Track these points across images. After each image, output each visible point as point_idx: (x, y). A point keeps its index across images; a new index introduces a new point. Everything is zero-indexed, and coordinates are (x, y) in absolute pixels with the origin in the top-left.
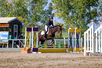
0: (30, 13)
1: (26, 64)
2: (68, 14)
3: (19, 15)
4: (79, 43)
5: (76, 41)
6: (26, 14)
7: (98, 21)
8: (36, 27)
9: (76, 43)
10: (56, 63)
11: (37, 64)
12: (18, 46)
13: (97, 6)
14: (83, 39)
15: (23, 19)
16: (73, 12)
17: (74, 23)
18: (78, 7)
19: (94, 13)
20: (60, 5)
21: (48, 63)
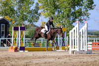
0: (17, 13)
1: (13, 63)
2: (54, 13)
3: (6, 15)
4: (65, 42)
5: (61, 40)
6: (13, 13)
7: (82, 20)
8: (23, 26)
9: (62, 42)
10: (43, 61)
11: (24, 62)
12: (5, 45)
13: (82, 5)
14: (69, 38)
15: (10, 19)
16: (59, 12)
17: (60, 22)
18: (64, 6)
19: (79, 12)
20: (46, 5)
21: (35, 61)
